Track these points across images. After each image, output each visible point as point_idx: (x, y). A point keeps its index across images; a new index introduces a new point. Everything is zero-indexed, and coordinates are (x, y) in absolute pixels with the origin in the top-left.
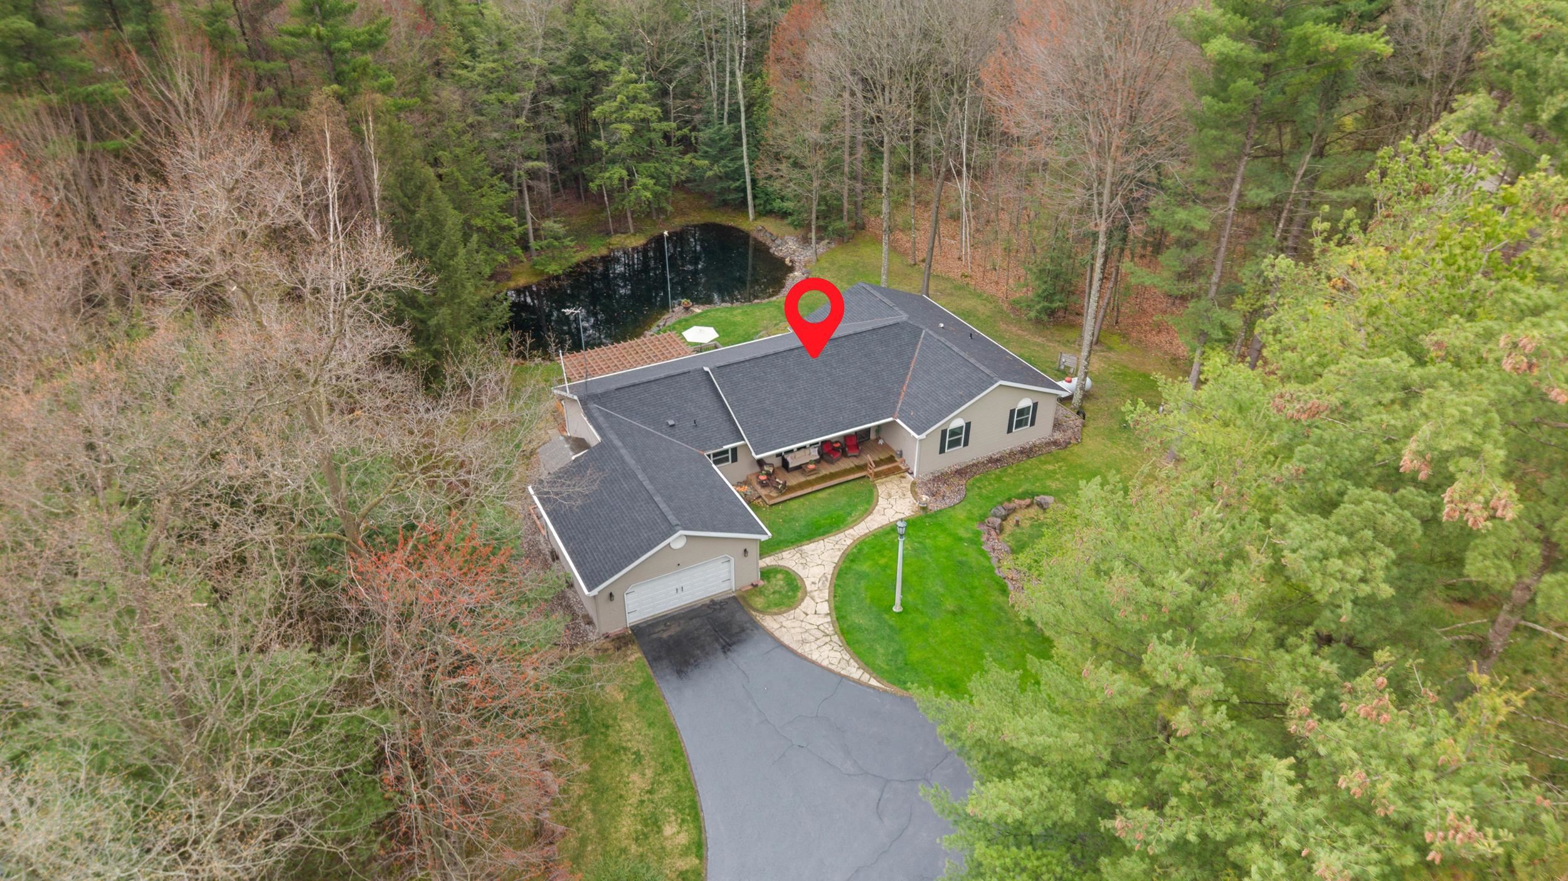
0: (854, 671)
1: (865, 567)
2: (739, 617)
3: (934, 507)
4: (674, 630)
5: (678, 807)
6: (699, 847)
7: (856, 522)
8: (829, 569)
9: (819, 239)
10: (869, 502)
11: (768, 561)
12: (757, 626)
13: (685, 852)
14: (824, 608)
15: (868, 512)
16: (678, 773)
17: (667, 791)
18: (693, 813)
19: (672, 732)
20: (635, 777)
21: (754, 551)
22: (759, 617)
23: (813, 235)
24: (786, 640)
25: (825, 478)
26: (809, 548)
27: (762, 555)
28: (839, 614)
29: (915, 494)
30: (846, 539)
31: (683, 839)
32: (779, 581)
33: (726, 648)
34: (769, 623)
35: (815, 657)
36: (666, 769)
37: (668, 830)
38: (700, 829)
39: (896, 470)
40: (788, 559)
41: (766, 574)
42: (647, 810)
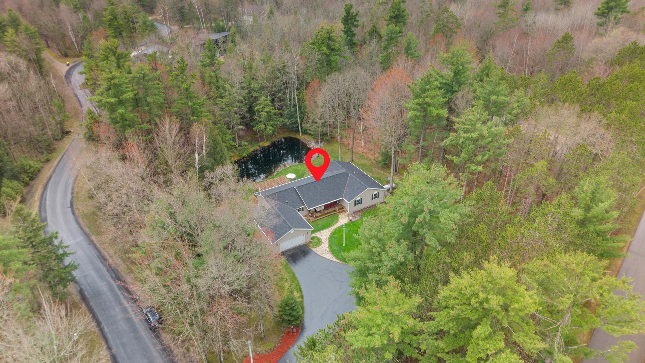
0: (334, 259)
1: (336, 236)
2: (307, 249)
3: (353, 220)
4: (291, 252)
5: (297, 289)
6: (302, 296)
7: (334, 225)
8: (328, 237)
9: (321, 142)
10: (337, 219)
11: (313, 235)
12: (311, 250)
13: (299, 298)
14: (327, 246)
15: (337, 222)
16: (296, 282)
17: (294, 286)
18: (300, 290)
19: (294, 274)
20: (286, 284)
21: (310, 233)
22: (311, 248)
23: (319, 141)
24: (318, 253)
25: (326, 214)
26: (322, 232)
27: (312, 234)
28: (330, 247)
29: (349, 217)
30: (332, 229)
31: (298, 295)
32: (316, 240)
33: (304, 256)
34: (314, 250)
35: (325, 257)
36: (293, 282)
37: (295, 294)
38: (302, 293)
39: (344, 211)
40: (318, 234)
41: (313, 238)
42: (290, 290)
